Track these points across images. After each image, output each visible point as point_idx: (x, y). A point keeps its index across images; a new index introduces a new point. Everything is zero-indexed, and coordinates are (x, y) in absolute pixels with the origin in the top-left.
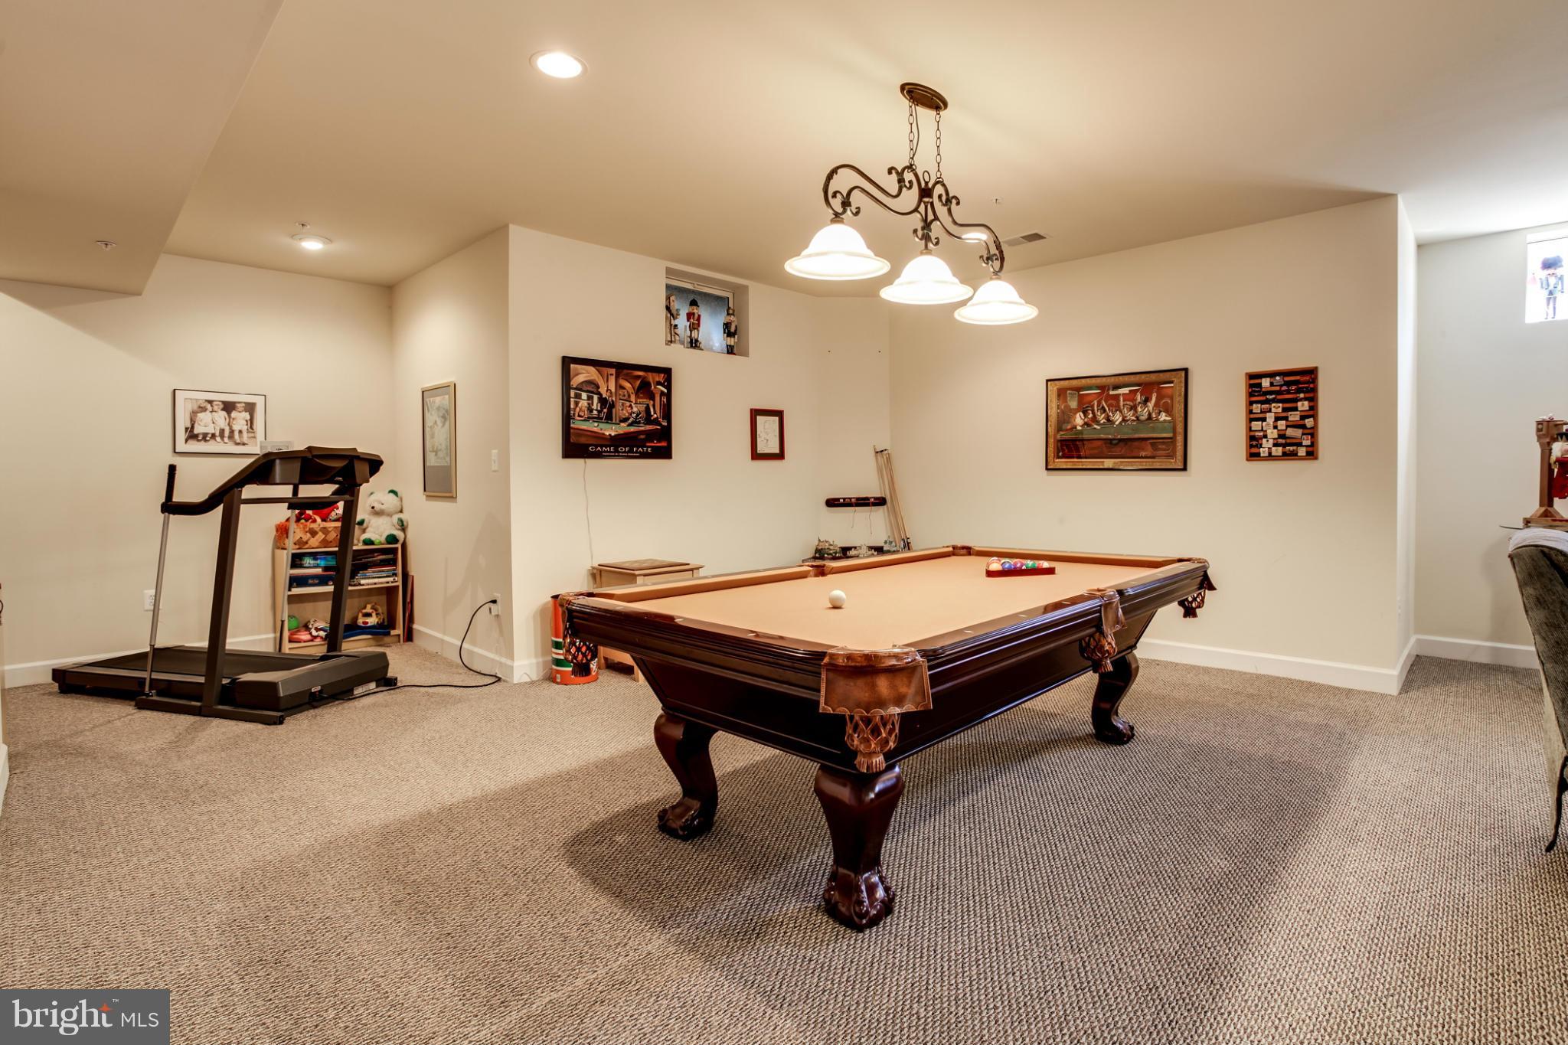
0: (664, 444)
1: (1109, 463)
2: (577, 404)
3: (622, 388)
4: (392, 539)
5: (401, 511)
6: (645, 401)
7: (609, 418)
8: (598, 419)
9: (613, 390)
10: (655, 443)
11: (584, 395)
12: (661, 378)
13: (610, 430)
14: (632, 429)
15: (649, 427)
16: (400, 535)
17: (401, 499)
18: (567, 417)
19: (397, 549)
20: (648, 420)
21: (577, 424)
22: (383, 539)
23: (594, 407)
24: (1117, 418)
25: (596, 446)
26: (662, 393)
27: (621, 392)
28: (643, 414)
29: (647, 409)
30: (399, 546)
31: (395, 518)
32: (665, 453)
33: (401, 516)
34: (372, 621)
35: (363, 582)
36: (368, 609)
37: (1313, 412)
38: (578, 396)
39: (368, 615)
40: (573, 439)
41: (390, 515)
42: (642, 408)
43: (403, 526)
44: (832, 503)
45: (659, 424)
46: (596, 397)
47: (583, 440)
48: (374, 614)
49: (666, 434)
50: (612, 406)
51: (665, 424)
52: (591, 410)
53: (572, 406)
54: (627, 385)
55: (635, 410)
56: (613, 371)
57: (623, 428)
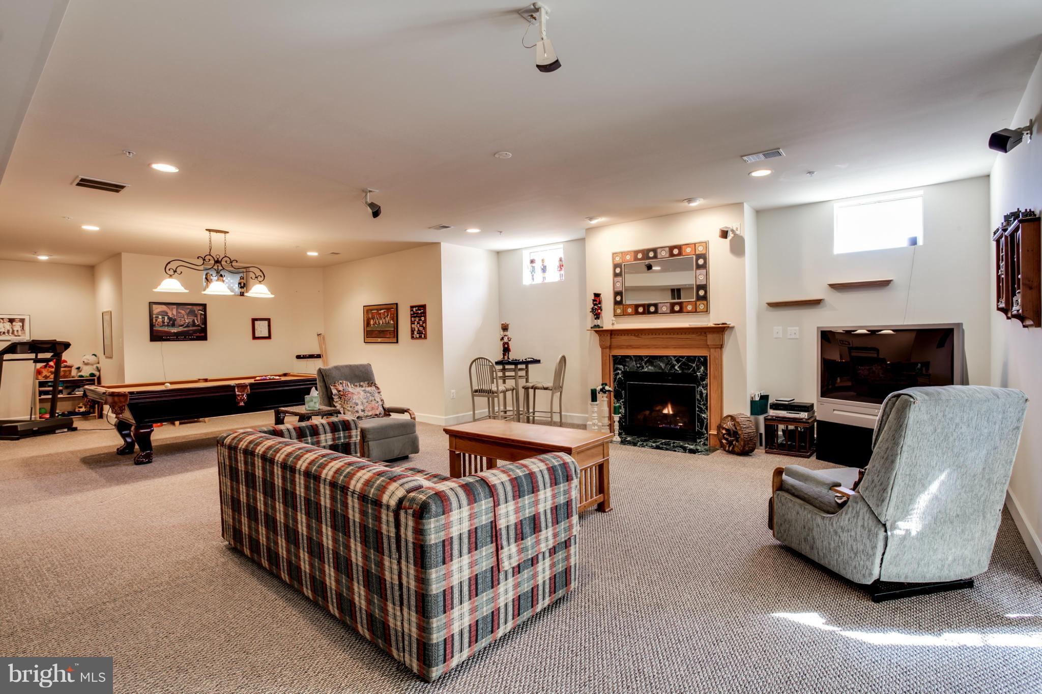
0: (203, 334)
1: (379, 340)
2: (156, 320)
3: (180, 313)
4: (92, 375)
5: (98, 363)
6: (193, 318)
7: (173, 325)
8: (168, 326)
9: (175, 314)
10: (198, 334)
11: (160, 317)
12: (201, 308)
13: (174, 330)
14: (185, 329)
15: (194, 328)
16: (97, 373)
17: (99, 359)
18: (152, 326)
19: (94, 379)
20: (194, 325)
21: (157, 328)
22: (88, 375)
23: (166, 321)
24: (381, 322)
25: (167, 336)
26: (201, 314)
27: (179, 315)
28: (191, 323)
29: (194, 321)
30: (96, 378)
31: (95, 366)
32: (204, 338)
33: (98, 365)
34: (83, 410)
35: (77, 393)
36: (81, 405)
37: (425, 322)
38: (158, 317)
39: (81, 407)
40: (155, 334)
41: (92, 365)
42: (191, 320)
43: (99, 370)
44: (298, 357)
45: (200, 326)
46: (166, 318)
47: (160, 334)
48: (84, 407)
49: (204, 330)
50: (175, 320)
51: (203, 326)
52: (163, 322)
53: (154, 321)
54: (183, 312)
55: (187, 321)
56: (175, 306)
57: (181, 329)
